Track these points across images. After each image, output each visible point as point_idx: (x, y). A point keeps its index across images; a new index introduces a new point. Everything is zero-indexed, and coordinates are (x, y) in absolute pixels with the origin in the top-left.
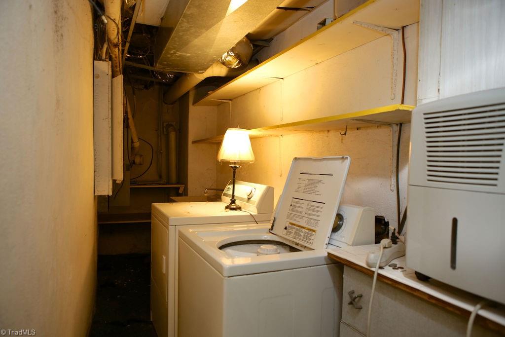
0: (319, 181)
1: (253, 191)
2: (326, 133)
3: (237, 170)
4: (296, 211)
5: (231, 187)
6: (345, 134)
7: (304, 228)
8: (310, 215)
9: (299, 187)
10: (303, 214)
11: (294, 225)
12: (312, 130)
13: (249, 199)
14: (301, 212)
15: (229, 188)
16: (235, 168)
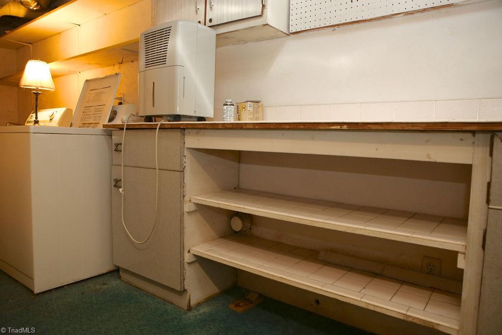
0: (102, 93)
1: (55, 113)
2: (112, 66)
3: (39, 96)
4: (87, 115)
5: (34, 115)
6: (122, 63)
7: (91, 124)
8: (96, 114)
9: (89, 100)
10: (92, 116)
11: (85, 124)
12: (102, 64)
13: (51, 120)
14: (90, 115)
15: (32, 116)
16: (37, 94)
